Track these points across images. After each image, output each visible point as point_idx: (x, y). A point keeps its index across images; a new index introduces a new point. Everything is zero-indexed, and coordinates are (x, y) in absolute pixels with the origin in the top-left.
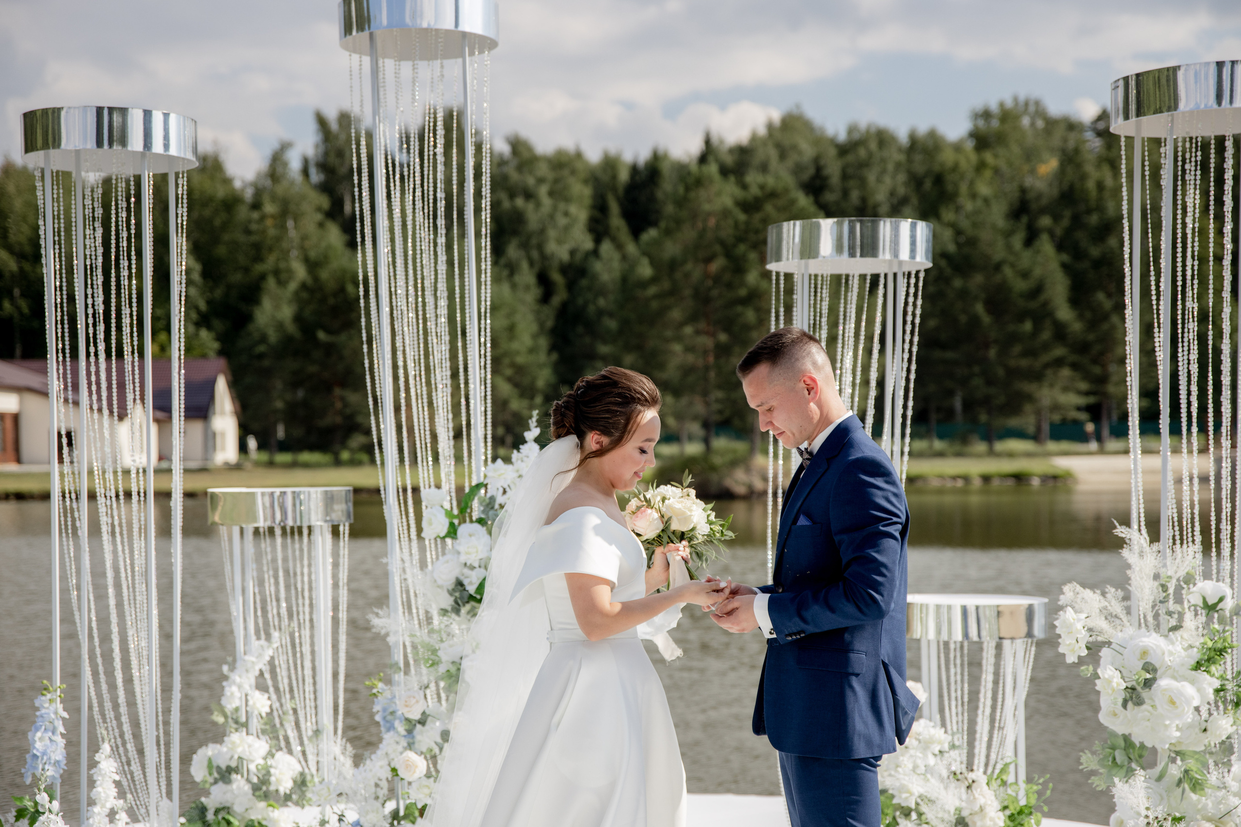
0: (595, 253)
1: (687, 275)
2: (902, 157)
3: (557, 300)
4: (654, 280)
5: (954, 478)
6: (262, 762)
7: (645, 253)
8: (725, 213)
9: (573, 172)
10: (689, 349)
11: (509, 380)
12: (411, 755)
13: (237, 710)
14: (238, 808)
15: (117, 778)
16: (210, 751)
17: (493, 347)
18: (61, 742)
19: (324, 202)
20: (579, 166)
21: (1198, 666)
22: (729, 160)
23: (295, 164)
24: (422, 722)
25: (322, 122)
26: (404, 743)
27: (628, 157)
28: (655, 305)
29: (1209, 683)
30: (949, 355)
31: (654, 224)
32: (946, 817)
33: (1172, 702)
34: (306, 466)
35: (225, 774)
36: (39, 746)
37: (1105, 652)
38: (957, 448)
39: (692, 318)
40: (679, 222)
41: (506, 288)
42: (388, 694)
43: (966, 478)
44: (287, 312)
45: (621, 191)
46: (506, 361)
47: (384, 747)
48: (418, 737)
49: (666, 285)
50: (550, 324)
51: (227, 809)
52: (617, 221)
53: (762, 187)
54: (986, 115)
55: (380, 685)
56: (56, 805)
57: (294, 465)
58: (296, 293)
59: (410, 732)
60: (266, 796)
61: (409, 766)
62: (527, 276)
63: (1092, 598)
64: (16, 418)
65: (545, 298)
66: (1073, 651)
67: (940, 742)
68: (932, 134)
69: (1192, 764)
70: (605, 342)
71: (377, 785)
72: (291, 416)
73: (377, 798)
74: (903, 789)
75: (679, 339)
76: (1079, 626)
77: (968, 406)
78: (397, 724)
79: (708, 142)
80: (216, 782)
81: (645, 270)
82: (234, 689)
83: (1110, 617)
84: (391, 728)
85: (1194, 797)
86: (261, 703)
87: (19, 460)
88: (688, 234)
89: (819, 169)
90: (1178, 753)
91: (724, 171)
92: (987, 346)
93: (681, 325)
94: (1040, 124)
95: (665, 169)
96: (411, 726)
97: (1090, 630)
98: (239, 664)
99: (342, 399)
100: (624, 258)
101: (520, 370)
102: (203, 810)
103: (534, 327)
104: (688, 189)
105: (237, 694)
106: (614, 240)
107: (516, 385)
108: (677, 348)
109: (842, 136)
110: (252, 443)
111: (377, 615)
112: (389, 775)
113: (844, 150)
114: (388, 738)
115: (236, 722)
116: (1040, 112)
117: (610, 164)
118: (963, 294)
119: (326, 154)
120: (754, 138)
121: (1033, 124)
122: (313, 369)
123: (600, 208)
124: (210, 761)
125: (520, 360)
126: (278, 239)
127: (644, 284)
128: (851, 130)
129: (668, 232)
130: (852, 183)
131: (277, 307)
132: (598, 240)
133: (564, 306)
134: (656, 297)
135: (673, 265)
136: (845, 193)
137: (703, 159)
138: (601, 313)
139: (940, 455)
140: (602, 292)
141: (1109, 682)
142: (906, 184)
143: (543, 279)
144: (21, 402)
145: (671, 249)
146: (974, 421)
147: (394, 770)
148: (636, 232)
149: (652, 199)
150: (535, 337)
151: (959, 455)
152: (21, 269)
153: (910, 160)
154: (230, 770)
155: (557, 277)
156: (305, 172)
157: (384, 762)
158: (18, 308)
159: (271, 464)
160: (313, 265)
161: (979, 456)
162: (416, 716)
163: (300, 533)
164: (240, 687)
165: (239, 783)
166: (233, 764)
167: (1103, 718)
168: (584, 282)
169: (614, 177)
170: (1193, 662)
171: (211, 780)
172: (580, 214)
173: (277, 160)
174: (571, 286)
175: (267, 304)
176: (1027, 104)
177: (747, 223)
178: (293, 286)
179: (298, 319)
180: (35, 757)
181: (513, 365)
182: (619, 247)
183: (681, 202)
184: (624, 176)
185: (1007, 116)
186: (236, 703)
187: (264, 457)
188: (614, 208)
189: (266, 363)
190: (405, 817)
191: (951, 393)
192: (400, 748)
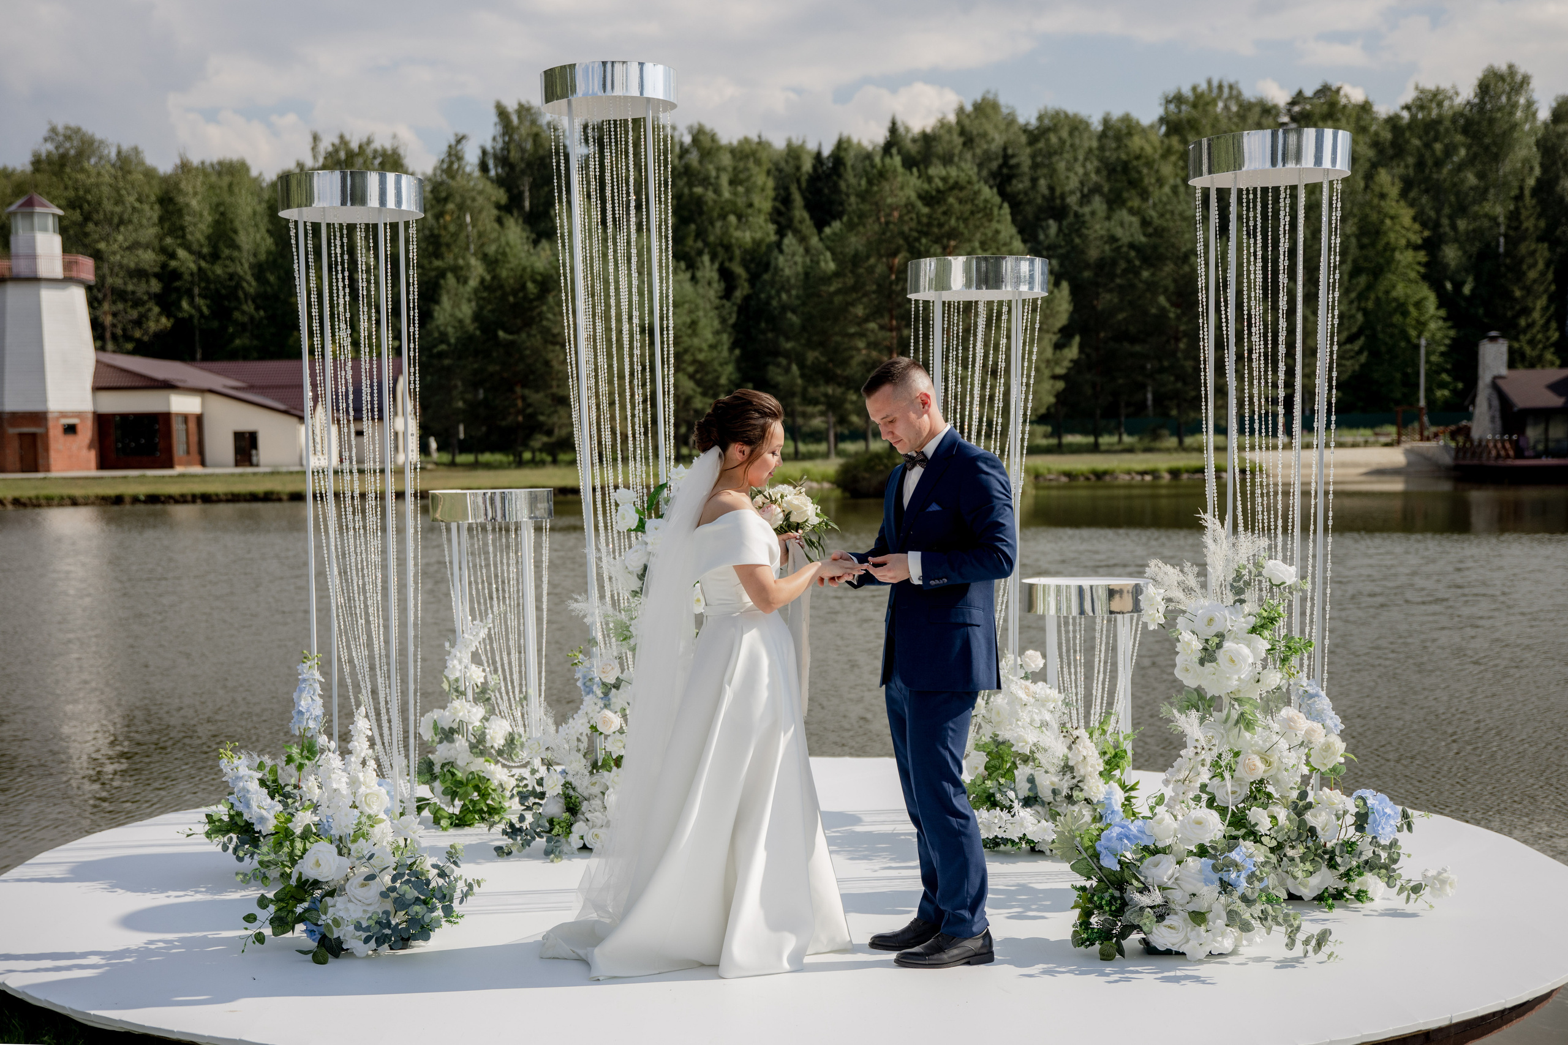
0: (779, 245)
1: (871, 270)
2: (1095, 144)
3: (738, 294)
4: (837, 274)
5: (1143, 473)
6: (478, 724)
7: (828, 248)
8: (909, 206)
9: (758, 162)
10: (871, 345)
11: (691, 377)
12: (608, 713)
13: (457, 680)
14: (460, 763)
15: (370, 733)
16: (436, 714)
17: (675, 344)
18: (320, 701)
19: (501, 195)
20: (764, 156)
21: (1254, 630)
22: (913, 149)
23: (471, 157)
24: (617, 686)
25: (502, 113)
26: (601, 704)
27: (812, 146)
28: (838, 300)
29: (1262, 644)
30: (1138, 348)
31: (838, 216)
32: (1055, 761)
33: (1232, 661)
34: (488, 466)
35: (448, 735)
36: (303, 704)
37: (1180, 620)
38: (1146, 442)
39: (875, 313)
40: (862, 216)
41: (688, 287)
42: (587, 663)
43: (1154, 473)
44: (466, 310)
45: (804, 179)
46: (688, 358)
47: (584, 708)
48: (613, 700)
49: (850, 281)
50: (732, 320)
51: (452, 764)
52: (800, 213)
53: (944, 179)
54: (1179, 99)
55: (581, 656)
56: (333, 745)
57: (475, 466)
58: (476, 291)
59: (606, 694)
60: (482, 753)
61: (606, 722)
62: (708, 270)
63: (1171, 574)
64: (199, 419)
65: (727, 294)
66: (1154, 620)
67: (1054, 701)
68: (1126, 119)
69: (1247, 708)
70: (788, 339)
71: (579, 740)
72: (472, 416)
73: (579, 750)
74: (1020, 739)
75: (862, 335)
76: (1159, 599)
77: (1158, 400)
78: (595, 688)
79: (893, 129)
80: (441, 742)
81: (829, 265)
82: (456, 662)
83: (1188, 590)
84: (590, 691)
85: (1247, 735)
86: (477, 675)
87: (203, 463)
88: (872, 227)
89: (1006, 157)
90: (1236, 700)
91: (909, 163)
92: (1177, 340)
93: (866, 320)
94: (1234, 108)
95: (850, 159)
96: (608, 689)
97: (1169, 600)
98: (458, 641)
99: (524, 398)
100: (807, 251)
101: (701, 366)
102: (430, 764)
103: (716, 324)
104: (870, 182)
105: (458, 667)
106: (796, 232)
107: (698, 383)
108: (861, 344)
109: (1033, 122)
110: (433, 445)
111: (576, 601)
112: (589, 731)
113: (1034, 136)
114: (588, 700)
115: (457, 690)
116: (1234, 93)
117: (794, 153)
118: (1152, 287)
119: (506, 147)
120: (943, 124)
121: (1227, 108)
122: (492, 368)
123: (784, 199)
124: (435, 723)
125: (701, 357)
126: (455, 235)
127: (827, 279)
128: (1040, 118)
129: (851, 226)
130: (1040, 172)
131: (456, 305)
132: (781, 233)
133: (747, 298)
134: (838, 292)
135: (856, 260)
136: (1034, 181)
137: (887, 148)
138: (784, 308)
139: (1130, 450)
140: (785, 287)
141: (1189, 644)
142: (1098, 171)
143: (726, 274)
144: (203, 404)
145: (855, 242)
146: (1166, 415)
147: (594, 728)
148: (820, 225)
149: (836, 189)
150: (717, 333)
151: (1148, 450)
152: (200, 269)
153: (1102, 148)
154: (452, 731)
155: (739, 270)
156: (484, 167)
157: (585, 720)
158: (198, 309)
159: (453, 464)
160: (491, 263)
161: (1168, 450)
162: (611, 680)
163: (508, 530)
164: (460, 662)
165: (461, 743)
166: (455, 726)
167: (1178, 673)
168: (766, 277)
169: (798, 168)
170: (1250, 627)
171: (437, 739)
172: (764, 203)
173: (454, 155)
174: (753, 279)
175: (446, 302)
176: (1220, 87)
177: (929, 216)
178: (473, 283)
179: (477, 317)
180: (300, 713)
181: (695, 361)
182: (803, 239)
183: (863, 196)
184: (807, 166)
185: (1200, 101)
186: (458, 674)
187: (446, 458)
188: (798, 199)
189: (447, 362)
190: (603, 766)
191: (1143, 387)
192: (598, 708)
